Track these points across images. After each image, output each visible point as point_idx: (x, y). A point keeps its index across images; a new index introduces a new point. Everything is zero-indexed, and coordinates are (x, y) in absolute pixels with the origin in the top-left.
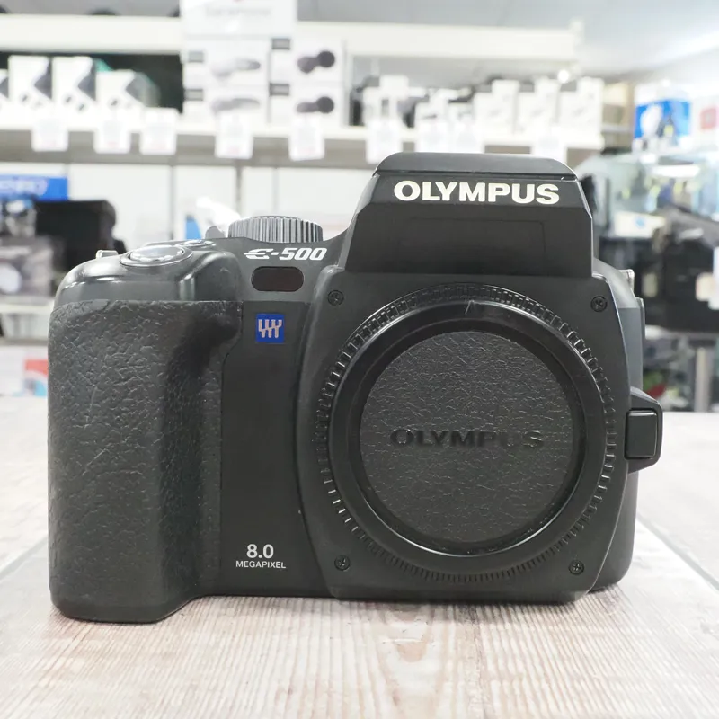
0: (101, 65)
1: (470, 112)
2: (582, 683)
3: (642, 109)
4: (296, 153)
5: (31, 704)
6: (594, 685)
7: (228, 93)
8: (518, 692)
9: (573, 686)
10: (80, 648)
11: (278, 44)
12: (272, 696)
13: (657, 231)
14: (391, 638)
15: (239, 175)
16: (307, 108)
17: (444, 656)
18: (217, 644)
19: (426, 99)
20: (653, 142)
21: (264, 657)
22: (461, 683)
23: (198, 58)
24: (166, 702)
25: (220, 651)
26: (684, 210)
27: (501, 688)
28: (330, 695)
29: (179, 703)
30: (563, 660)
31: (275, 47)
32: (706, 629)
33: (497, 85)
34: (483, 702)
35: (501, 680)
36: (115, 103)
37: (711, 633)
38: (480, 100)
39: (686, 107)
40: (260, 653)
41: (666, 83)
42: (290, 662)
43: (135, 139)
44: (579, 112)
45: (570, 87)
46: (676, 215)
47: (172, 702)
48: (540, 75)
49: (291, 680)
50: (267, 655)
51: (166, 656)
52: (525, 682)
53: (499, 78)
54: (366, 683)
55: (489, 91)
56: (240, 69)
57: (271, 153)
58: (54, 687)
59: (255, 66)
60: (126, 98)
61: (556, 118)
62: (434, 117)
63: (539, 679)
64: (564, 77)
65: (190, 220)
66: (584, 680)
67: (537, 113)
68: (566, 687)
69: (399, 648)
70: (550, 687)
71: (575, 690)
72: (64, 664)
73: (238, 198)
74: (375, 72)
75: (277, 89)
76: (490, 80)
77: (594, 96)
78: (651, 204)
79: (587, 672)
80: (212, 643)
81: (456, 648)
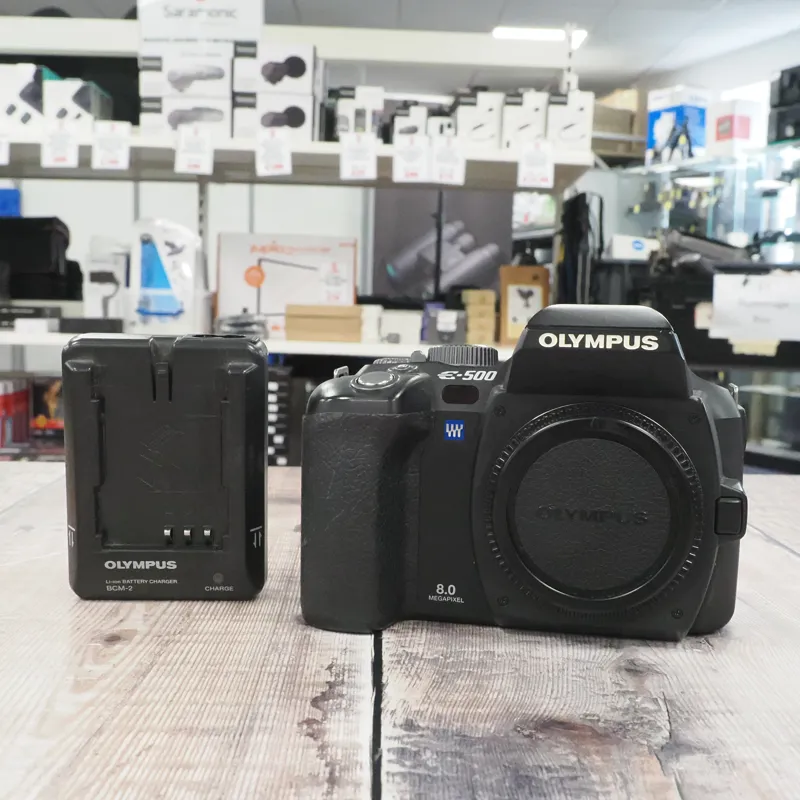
0: (46, 71)
1: (453, 125)
3: (656, 115)
4: (263, 170)
7: (187, 104)
11: (241, 49)
13: (653, 254)
15: (202, 191)
16: (275, 120)
19: (405, 109)
20: (666, 153)
23: (156, 65)
31: (237, 54)
33: (482, 96)
36: (63, 113)
38: (463, 112)
39: (702, 112)
41: (679, 88)
43: (85, 153)
44: (569, 126)
48: (527, 86)
53: (484, 89)
55: (474, 104)
56: (201, 78)
57: (233, 168)
59: (217, 74)
60: (74, 109)
61: (544, 134)
62: (413, 130)
65: (146, 241)
67: (524, 127)
73: (201, 217)
75: (241, 100)
78: (664, 220)
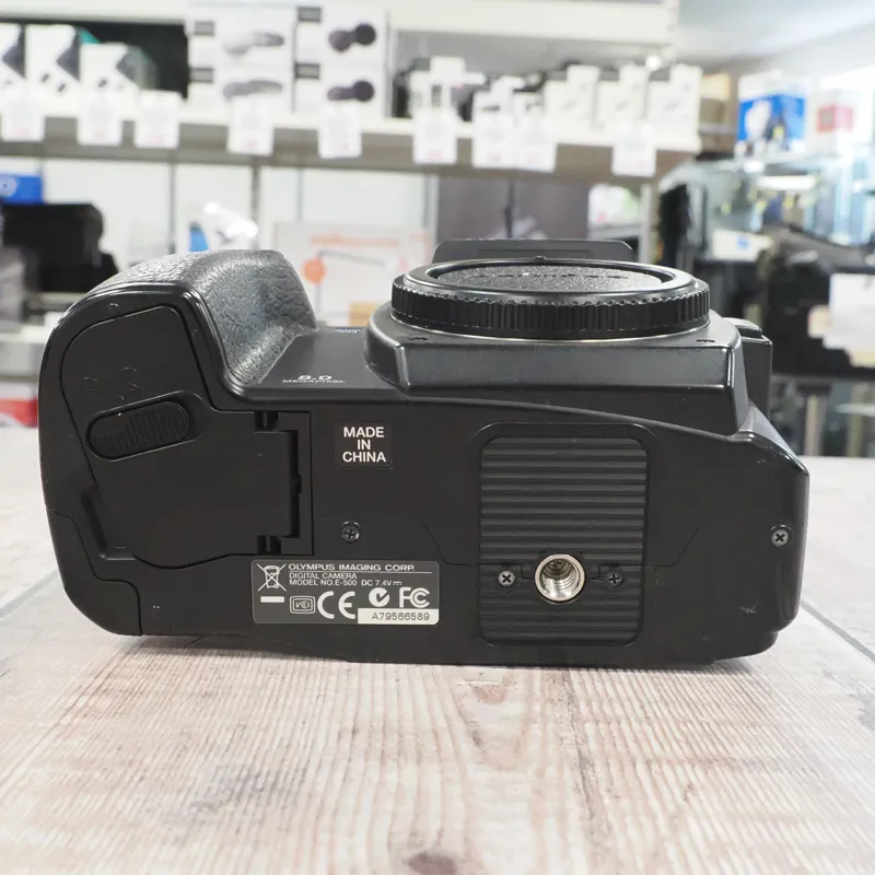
0: (85, 35)
1: (540, 104)
2: (689, 725)
3: (748, 105)
4: (327, 150)
5: (54, 741)
6: (703, 727)
7: (243, 74)
8: (616, 733)
9: (679, 729)
10: (104, 688)
11: (307, 15)
12: (334, 736)
13: (763, 253)
14: (466, 680)
15: (256, 176)
16: (341, 94)
17: (529, 698)
18: (264, 685)
19: (487, 87)
20: (760, 146)
21: (321, 698)
22: (550, 726)
23: (207, 29)
24: (211, 741)
25: (269, 692)
26: (795, 229)
27: (598, 731)
28: (400, 736)
29: (227, 742)
30: (666, 704)
31: (301, 19)
32: (828, 675)
33: (573, 72)
34: (577, 743)
35: (597, 722)
36: (103, 83)
37: (833, 678)
38: (552, 88)
39: (800, 104)
40: (316, 693)
41: (776, 74)
42: (352, 704)
43: (128, 128)
44: (672, 107)
45: (661, 75)
46: (785, 234)
47: (219, 741)
48: (626, 60)
49: (355, 720)
50: (325, 696)
51: (207, 695)
52: (624, 724)
53: (576, 62)
54: (442, 723)
55: (564, 78)
56: (258, 45)
57: (296, 150)
58: (78, 725)
59: (276, 41)
60: (117, 78)
61: (644, 114)
62: (495, 109)
63: (640, 723)
64: (654, 63)
65: (195, 229)
66: (692, 723)
67: (621, 106)
68: (671, 730)
69: (477, 690)
70: (653, 729)
71: (682, 733)
72: (87, 702)
73: (255, 204)
74: (423, 52)
75: (304, 71)
76: (565, 65)
77: (689, 87)
78: (756, 222)
79: (694, 715)
80: (259, 683)
81: (542, 691)
